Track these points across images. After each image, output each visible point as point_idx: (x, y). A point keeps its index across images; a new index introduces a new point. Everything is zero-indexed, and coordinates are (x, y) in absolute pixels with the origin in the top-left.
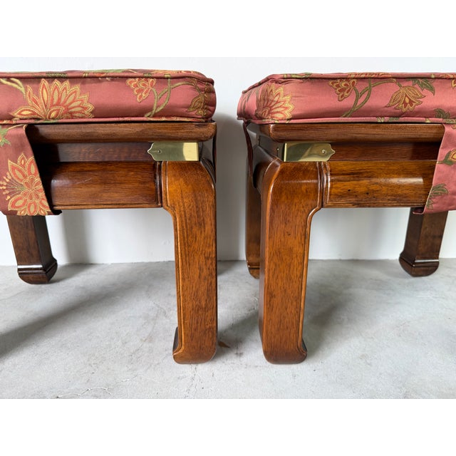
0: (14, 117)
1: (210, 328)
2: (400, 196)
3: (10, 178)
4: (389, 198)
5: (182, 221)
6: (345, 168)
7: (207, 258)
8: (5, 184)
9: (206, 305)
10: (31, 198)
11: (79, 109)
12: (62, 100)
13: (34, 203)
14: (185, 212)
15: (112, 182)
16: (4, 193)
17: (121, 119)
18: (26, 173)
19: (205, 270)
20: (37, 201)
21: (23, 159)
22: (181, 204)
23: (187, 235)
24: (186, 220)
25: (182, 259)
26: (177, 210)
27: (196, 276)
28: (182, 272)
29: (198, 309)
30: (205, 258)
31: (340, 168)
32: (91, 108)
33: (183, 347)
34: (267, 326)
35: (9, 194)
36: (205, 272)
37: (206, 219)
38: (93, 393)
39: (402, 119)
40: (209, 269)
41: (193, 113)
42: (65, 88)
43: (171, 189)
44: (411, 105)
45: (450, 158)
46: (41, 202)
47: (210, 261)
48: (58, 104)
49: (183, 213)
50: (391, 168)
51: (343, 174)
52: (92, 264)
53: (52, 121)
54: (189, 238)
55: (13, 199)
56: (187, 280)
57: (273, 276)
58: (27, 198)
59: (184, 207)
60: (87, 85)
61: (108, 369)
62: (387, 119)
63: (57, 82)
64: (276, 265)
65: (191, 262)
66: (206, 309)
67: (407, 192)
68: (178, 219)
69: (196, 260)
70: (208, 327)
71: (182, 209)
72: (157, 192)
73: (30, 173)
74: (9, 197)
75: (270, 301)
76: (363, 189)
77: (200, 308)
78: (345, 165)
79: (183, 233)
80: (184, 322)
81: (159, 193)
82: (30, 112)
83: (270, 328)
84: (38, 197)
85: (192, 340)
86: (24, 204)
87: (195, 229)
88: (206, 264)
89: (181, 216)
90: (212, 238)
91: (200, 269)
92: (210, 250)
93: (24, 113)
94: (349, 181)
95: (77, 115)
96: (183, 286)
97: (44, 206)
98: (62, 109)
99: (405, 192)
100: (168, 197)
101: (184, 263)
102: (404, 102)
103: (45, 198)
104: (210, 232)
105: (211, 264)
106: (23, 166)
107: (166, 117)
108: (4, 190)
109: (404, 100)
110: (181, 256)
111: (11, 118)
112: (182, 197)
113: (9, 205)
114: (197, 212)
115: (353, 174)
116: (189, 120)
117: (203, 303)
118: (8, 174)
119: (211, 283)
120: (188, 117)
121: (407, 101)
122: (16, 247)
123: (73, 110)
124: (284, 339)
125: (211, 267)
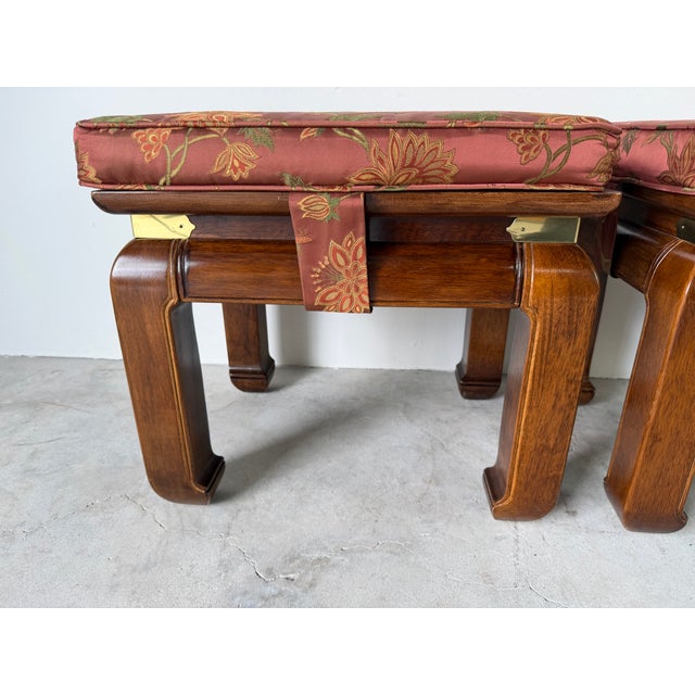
0: (349, 182)
1: (554, 476)
3: (327, 263)
5: (544, 328)
7: (570, 382)
8: (319, 271)
9: (555, 445)
10: (348, 291)
11: (438, 172)
12: (418, 160)
13: (351, 297)
14: (551, 315)
15: (456, 272)
16: (315, 283)
17: (490, 186)
18: (350, 258)
19: (563, 398)
20: (355, 296)
21: (351, 239)
22: (549, 305)
23: (548, 349)
24: (551, 327)
25: (533, 380)
26: (541, 313)
27: (549, 406)
28: (531, 400)
29: (541, 450)
30: (568, 381)
32: (454, 170)
33: (511, 498)
34: (638, 481)
35: (321, 284)
36: (564, 401)
37: (579, 328)
38: (388, 548)
40: (570, 396)
41: (595, 179)
42: (423, 143)
43: (539, 284)
46: (360, 296)
47: (573, 386)
48: (411, 166)
49: (548, 317)
52: (312, 367)
53: (398, 189)
54: (551, 351)
55: (325, 291)
56: (534, 410)
57: (664, 412)
58: (343, 290)
59: (551, 310)
60: (453, 139)
61: (395, 517)
63: (411, 135)
64: (672, 397)
65: (546, 385)
66: (553, 451)
68: (538, 326)
69: (554, 383)
70: (551, 474)
71: (548, 311)
72: (515, 287)
73: (355, 258)
74: (319, 288)
75: (652, 445)
77: (545, 448)
79: (543, 345)
80: (519, 466)
81: (518, 288)
82: (371, 176)
83: (642, 481)
84: (357, 289)
85: (526, 490)
86: (336, 298)
87: (561, 340)
88: (567, 390)
89: (544, 322)
90: (584, 353)
91: (557, 396)
92: (577, 370)
93: (364, 177)
95: (431, 180)
96: (527, 418)
97: (364, 302)
98: (415, 172)
100: (531, 294)
101: (536, 387)
103: (367, 291)
104: (581, 346)
105: (575, 390)
106: (349, 249)
107: (554, 184)
108: (315, 279)
110: (534, 376)
111: (343, 183)
112: (552, 295)
113: (318, 299)
114: (569, 317)
116: (587, 189)
117: (552, 443)
118: (326, 258)
119: (568, 416)
120: (586, 185)
122: (230, 341)
123: (428, 174)
124: (659, 499)
125: (573, 395)
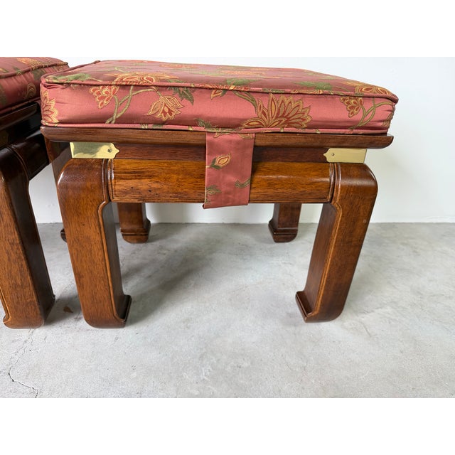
1: (31, 301)
2: (180, 193)
4: (171, 195)
6: (128, 167)
7: (12, 244)
9: (22, 283)
19: (13, 254)
27: (6, 260)
29: (15, 287)
30: (10, 244)
31: (122, 167)
33: (10, 317)
36: (14, 256)
39: (165, 127)
44: (171, 114)
45: (216, 163)
50: (172, 168)
51: (125, 173)
57: (77, 261)
62: (151, 126)
66: (23, 287)
67: (187, 190)
69: (2, 245)
70: (29, 301)
76: (145, 187)
77: (16, 285)
78: (128, 164)
85: (16, 311)
88: (12, 249)
91: (8, 253)
92: (13, 237)
94: (131, 179)
99: (184, 190)
102: (164, 112)
104: (8, 221)
105: (18, 248)
109: (163, 110)
115: (135, 172)
117: (19, 282)
119: (22, 265)
121: (166, 110)
124: (99, 311)
125: (18, 252)
